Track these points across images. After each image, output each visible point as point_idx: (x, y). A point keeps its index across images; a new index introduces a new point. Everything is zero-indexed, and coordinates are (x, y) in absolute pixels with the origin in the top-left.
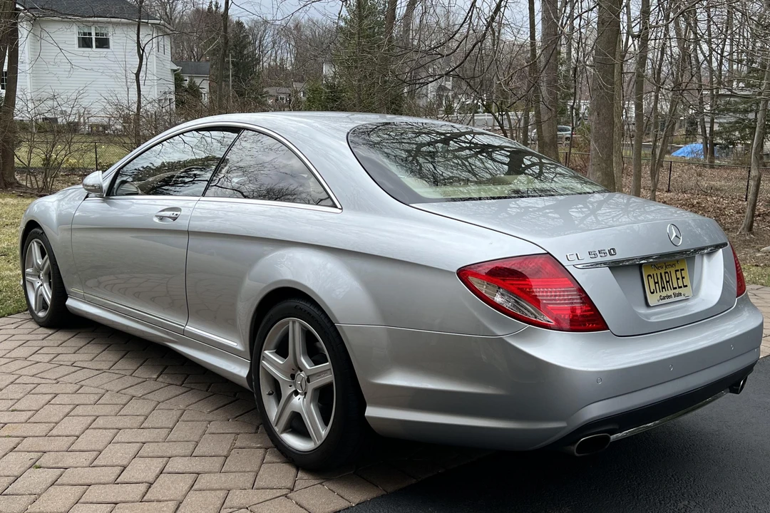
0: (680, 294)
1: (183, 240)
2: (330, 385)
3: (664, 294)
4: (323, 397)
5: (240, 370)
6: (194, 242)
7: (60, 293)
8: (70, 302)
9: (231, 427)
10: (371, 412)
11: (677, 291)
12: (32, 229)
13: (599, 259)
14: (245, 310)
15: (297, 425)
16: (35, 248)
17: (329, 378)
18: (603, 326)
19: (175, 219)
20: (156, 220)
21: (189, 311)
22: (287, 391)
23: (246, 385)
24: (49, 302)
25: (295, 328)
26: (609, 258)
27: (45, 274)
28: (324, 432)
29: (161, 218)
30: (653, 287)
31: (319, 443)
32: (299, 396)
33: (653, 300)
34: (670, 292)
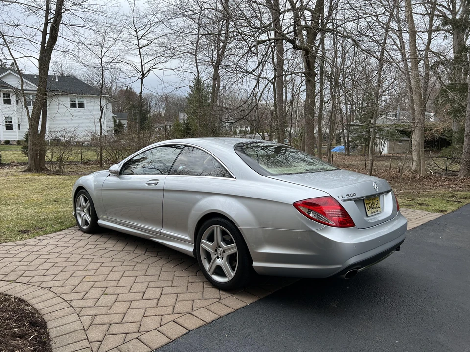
0: (378, 211)
1: (161, 193)
2: (236, 253)
3: (372, 211)
4: (231, 259)
5: (190, 249)
6: (166, 194)
7: (95, 218)
8: (100, 222)
9: (185, 273)
10: (255, 264)
11: (377, 210)
12: (81, 190)
13: (350, 198)
14: (192, 223)
15: (219, 271)
16: (81, 198)
17: (235, 250)
18: (353, 225)
19: (156, 184)
20: (147, 185)
21: (163, 224)
22: (213, 257)
23: (193, 255)
24: (89, 222)
25: (218, 229)
26: (353, 197)
27: (87, 210)
28: (233, 274)
29: (149, 184)
30: (368, 209)
31: (230, 278)
32: (219, 259)
33: (369, 213)
34: (374, 210)
